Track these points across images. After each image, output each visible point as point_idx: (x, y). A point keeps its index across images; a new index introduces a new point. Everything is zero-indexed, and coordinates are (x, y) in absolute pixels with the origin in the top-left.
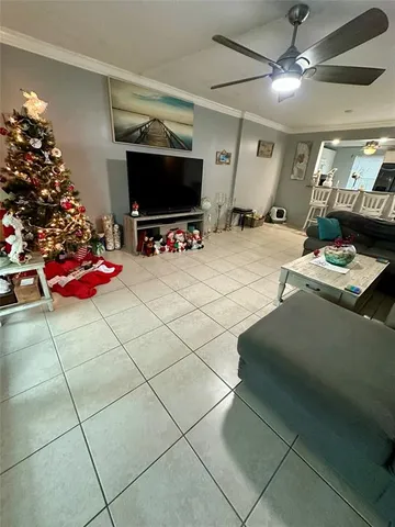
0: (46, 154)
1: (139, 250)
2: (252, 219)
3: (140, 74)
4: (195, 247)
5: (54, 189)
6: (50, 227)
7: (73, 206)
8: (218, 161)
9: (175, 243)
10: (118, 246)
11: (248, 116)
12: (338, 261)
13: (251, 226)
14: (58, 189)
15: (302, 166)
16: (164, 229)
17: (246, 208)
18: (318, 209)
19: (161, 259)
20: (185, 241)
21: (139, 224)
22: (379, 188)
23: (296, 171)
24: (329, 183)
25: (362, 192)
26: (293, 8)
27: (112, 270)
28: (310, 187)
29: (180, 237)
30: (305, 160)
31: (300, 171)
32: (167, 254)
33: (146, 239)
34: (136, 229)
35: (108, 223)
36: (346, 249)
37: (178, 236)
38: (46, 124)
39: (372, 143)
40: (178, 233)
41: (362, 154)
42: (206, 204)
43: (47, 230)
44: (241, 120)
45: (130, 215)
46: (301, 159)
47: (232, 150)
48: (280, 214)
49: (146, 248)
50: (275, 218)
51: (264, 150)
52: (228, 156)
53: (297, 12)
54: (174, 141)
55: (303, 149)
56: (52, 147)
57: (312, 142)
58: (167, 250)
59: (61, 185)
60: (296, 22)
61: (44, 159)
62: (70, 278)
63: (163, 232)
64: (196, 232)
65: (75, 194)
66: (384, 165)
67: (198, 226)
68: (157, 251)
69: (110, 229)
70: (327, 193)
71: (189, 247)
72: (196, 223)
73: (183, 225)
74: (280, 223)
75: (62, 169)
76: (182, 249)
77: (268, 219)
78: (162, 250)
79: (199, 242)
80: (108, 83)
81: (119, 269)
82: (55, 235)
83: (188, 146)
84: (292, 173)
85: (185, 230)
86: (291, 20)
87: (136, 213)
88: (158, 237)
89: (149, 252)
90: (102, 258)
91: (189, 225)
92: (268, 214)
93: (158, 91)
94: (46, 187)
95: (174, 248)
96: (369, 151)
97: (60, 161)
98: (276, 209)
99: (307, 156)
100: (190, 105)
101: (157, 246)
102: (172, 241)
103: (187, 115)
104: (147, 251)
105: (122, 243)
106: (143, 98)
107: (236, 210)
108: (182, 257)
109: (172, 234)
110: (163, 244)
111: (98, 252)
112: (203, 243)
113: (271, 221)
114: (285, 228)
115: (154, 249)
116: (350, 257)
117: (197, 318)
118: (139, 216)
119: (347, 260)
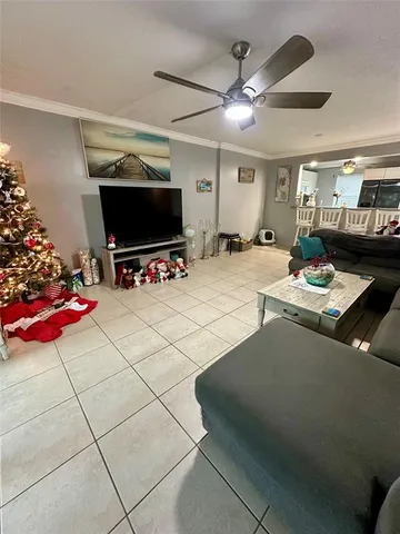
0: (8, 194)
1: (117, 283)
2: (240, 243)
3: (111, 115)
4: (178, 276)
5: (17, 226)
6: (11, 266)
7: (39, 243)
8: (199, 189)
9: (157, 273)
10: (97, 280)
11: (225, 146)
12: (317, 282)
13: (240, 250)
14: (21, 228)
15: (285, 188)
16: (144, 260)
17: (231, 233)
18: (305, 229)
19: (142, 291)
20: (168, 270)
21: (116, 256)
22: (363, 204)
23: (279, 194)
24: (312, 203)
25: (345, 209)
26: (235, 45)
27: (86, 306)
28: (295, 208)
29: (162, 267)
30: (287, 182)
31: (283, 193)
32: (148, 285)
33: (125, 271)
34: (113, 261)
35: (85, 257)
36: (324, 268)
37: (160, 266)
38: (10, 165)
39: (349, 162)
40: (160, 262)
41: (342, 174)
42: (189, 232)
43: (7, 270)
44: (219, 150)
45: (107, 248)
46: (283, 182)
47: (212, 178)
48: (268, 236)
49: (125, 280)
50: (264, 241)
51: (245, 176)
52: (209, 184)
53: (239, 48)
54: (151, 174)
55: (283, 173)
56: (15, 186)
57: (291, 166)
58: (148, 281)
59: (24, 223)
60: (240, 57)
61: (5, 198)
62: (36, 319)
63: (143, 263)
64: (180, 260)
65: (42, 231)
66: (365, 182)
67: (181, 254)
68: (137, 283)
69: (87, 263)
70: (311, 213)
71: (172, 276)
72: (179, 251)
73: (165, 255)
74: (270, 245)
75: (26, 207)
76: (164, 279)
77: (257, 242)
78: (143, 282)
79: (182, 271)
80: (79, 124)
81: (92, 305)
82: (16, 275)
83: (166, 177)
84: (276, 196)
85: (168, 259)
86: (235, 55)
87: (112, 245)
88: (137, 269)
89: (129, 284)
90: (76, 295)
91: (172, 253)
92: (257, 237)
93: (130, 129)
94: (6, 226)
95: (155, 278)
96: (348, 170)
97: (25, 200)
98: (264, 232)
99: (288, 179)
100: (165, 140)
101: (137, 279)
102: (154, 271)
103: (163, 149)
104: (127, 284)
105: (102, 277)
106: (116, 136)
107: (223, 236)
108: (164, 287)
109: (153, 265)
110: (143, 275)
111: (74, 289)
112: (187, 271)
113: (260, 244)
114: (275, 249)
115: (133, 281)
116: (329, 277)
117: (169, 355)
118: (116, 249)
119: (326, 280)
